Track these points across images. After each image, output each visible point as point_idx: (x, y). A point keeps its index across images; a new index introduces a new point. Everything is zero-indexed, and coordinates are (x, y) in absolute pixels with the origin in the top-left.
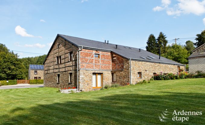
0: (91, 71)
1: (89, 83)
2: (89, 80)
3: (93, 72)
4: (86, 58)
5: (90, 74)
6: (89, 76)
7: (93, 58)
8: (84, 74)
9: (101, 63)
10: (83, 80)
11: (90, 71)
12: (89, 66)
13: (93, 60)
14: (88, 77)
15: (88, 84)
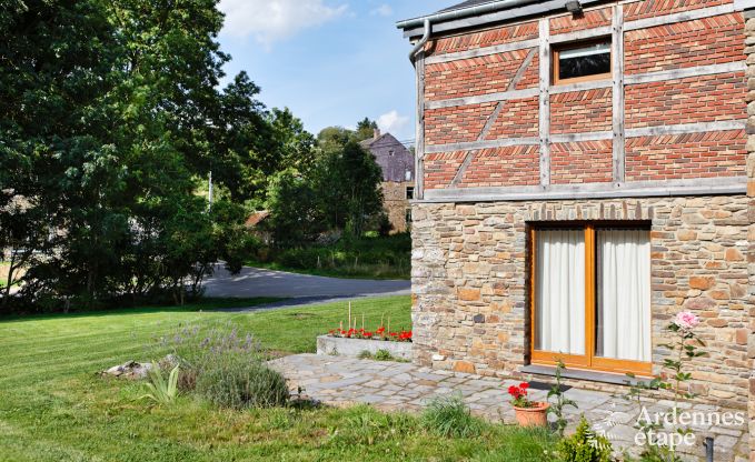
0: (509, 207)
1: (487, 311)
2: (488, 289)
3: (536, 212)
4: (472, 101)
5: (502, 235)
6: (488, 251)
7: (528, 94)
8: (448, 234)
9: (627, 123)
10: (440, 284)
11: (497, 208)
12: (497, 169)
13: (533, 103)
14: (485, 258)
15: (479, 319)
